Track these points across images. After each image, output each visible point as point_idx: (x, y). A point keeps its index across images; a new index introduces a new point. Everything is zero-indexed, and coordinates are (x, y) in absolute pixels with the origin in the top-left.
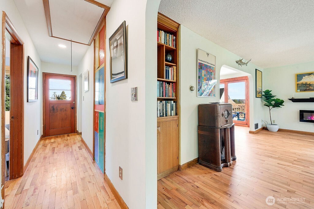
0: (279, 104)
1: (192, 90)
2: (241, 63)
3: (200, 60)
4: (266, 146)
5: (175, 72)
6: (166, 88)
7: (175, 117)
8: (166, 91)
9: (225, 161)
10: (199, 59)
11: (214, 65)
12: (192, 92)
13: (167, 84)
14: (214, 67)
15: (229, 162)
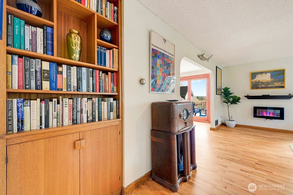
0: (236, 100)
1: (143, 84)
2: (202, 58)
3: (154, 46)
4: (227, 146)
5: (117, 56)
6: (100, 79)
7: (115, 121)
8: (100, 83)
9: (183, 174)
10: (152, 45)
11: (173, 55)
12: (142, 86)
13: (103, 73)
14: (173, 57)
15: (188, 174)
